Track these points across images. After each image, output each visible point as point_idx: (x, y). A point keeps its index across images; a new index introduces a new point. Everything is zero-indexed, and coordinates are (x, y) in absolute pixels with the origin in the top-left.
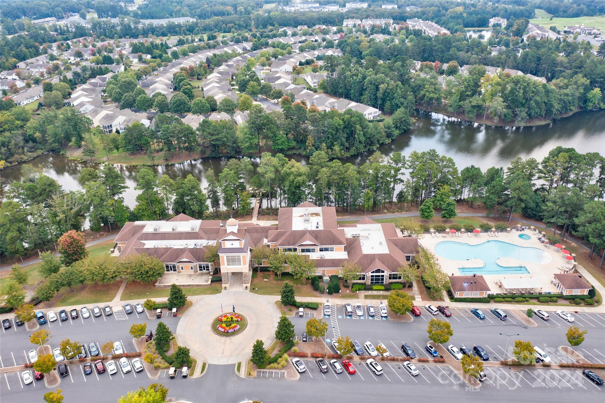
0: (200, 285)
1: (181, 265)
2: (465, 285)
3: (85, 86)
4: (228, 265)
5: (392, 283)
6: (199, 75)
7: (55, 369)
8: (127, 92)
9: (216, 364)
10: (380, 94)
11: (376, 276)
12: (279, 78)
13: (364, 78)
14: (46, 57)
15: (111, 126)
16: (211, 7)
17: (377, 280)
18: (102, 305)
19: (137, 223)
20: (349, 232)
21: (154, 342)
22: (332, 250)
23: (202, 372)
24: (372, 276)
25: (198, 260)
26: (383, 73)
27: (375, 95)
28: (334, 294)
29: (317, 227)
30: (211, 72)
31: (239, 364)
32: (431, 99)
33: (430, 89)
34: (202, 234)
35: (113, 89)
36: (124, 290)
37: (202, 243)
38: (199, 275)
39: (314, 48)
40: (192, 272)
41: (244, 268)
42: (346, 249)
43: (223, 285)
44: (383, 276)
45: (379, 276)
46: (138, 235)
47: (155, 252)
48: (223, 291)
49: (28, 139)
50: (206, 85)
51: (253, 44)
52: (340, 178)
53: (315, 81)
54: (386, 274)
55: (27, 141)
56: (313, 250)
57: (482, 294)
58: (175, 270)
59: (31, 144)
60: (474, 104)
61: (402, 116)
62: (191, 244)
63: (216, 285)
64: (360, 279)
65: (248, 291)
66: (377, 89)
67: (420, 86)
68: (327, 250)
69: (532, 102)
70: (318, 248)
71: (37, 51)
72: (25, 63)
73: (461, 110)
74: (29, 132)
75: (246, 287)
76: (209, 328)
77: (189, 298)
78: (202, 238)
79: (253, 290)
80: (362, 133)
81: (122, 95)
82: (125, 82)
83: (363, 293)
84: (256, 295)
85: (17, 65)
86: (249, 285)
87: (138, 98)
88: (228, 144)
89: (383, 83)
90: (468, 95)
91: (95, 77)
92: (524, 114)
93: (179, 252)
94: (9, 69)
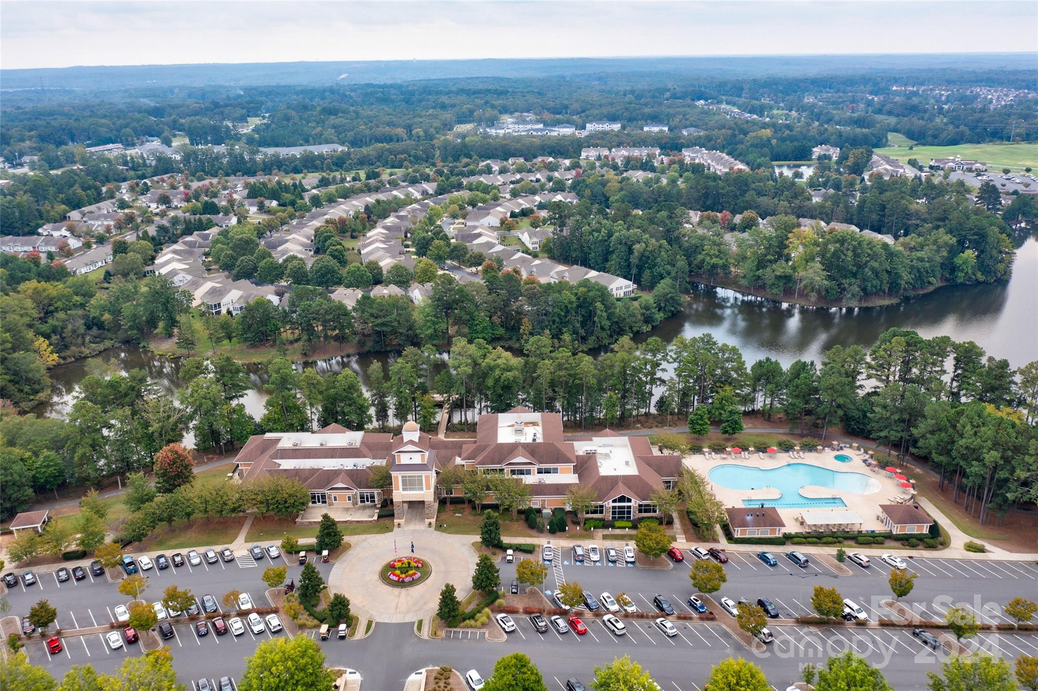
0: (362, 522)
1: (334, 493)
2: (749, 518)
3: (176, 247)
4: (404, 489)
5: (643, 518)
6: (354, 231)
7: (153, 630)
8: (244, 255)
9: (386, 621)
10: (634, 260)
11: (620, 507)
12: (479, 235)
13: (610, 235)
14: (114, 204)
15: (219, 305)
16: (371, 129)
17: (621, 514)
18: (219, 548)
19: (268, 435)
20: (581, 447)
21: (296, 595)
22: (555, 471)
23: (366, 632)
24: (614, 508)
25: (360, 485)
26: (638, 228)
27: (627, 260)
28: (559, 534)
29: (534, 440)
30: (373, 227)
31: (420, 623)
32: (714, 266)
33: (712, 252)
34: (365, 450)
35: (222, 250)
36: (250, 529)
37: (364, 463)
38: (359, 509)
39: (534, 192)
40: (349, 504)
41: (427, 494)
42: (576, 470)
43: (396, 521)
44: (629, 507)
45: (624, 507)
46: (271, 452)
47: (297, 472)
48: (396, 529)
49: (93, 324)
50: (365, 246)
51: (438, 185)
52: (569, 375)
53: (535, 240)
54: (634, 503)
55: (89, 327)
56: (528, 472)
57: (773, 532)
58: (324, 502)
59: (95, 331)
60: (778, 274)
61: (667, 290)
62: (348, 464)
63: (386, 521)
64: (595, 512)
65: (432, 529)
66: (630, 251)
67: (697, 247)
68: (548, 471)
69: (867, 270)
70: (534, 468)
71: (99, 193)
72: (81, 212)
73: (760, 282)
74: (94, 313)
75: (430, 524)
76: (376, 577)
77: (346, 539)
78: (364, 457)
79: (439, 527)
80: (604, 314)
81: (236, 260)
82: (240, 240)
83: (601, 532)
84: (444, 534)
85: (68, 215)
86: (433, 521)
87: (262, 264)
88: (401, 331)
89: (639, 243)
90: (770, 261)
91: (191, 234)
92: (855, 289)
93: (333, 475)
94: (56, 222)
